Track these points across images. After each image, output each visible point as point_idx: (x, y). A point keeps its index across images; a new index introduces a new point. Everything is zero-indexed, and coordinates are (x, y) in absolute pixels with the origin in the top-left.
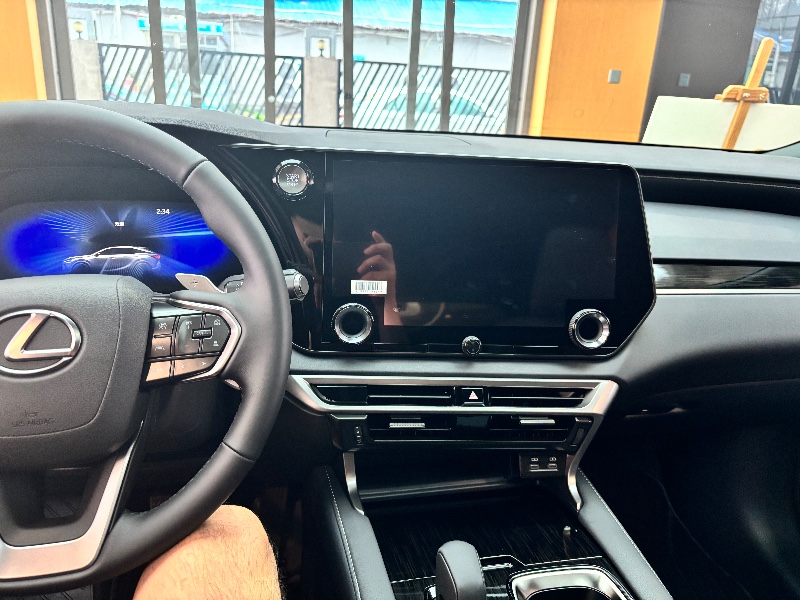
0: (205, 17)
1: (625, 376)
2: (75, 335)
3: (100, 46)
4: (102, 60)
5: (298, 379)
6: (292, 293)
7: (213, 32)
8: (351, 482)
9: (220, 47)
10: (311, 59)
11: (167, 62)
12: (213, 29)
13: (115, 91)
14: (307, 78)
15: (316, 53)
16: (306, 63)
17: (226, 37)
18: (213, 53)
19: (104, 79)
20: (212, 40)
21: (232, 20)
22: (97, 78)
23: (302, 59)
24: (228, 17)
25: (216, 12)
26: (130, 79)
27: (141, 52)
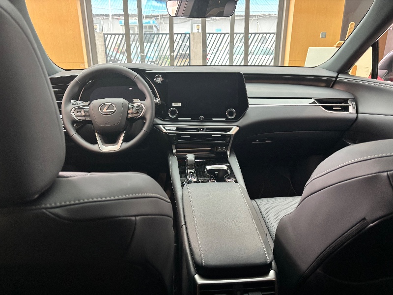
0: (147, 17)
1: (240, 125)
2: (115, 109)
3: (105, 34)
4: (105, 41)
5: (161, 126)
6: (156, 104)
7: (152, 24)
8: (174, 151)
9: (155, 30)
10: (194, 34)
11: (132, 39)
12: (151, 22)
13: (111, 53)
14: (192, 42)
15: (195, 31)
16: (191, 36)
17: (157, 25)
18: (151, 34)
19: (106, 48)
20: (151, 27)
21: (160, 17)
22: (103, 47)
23: (189, 34)
24: (158, 16)
25: (153, 14)
26: (117, 47)
27: (121, 36)
